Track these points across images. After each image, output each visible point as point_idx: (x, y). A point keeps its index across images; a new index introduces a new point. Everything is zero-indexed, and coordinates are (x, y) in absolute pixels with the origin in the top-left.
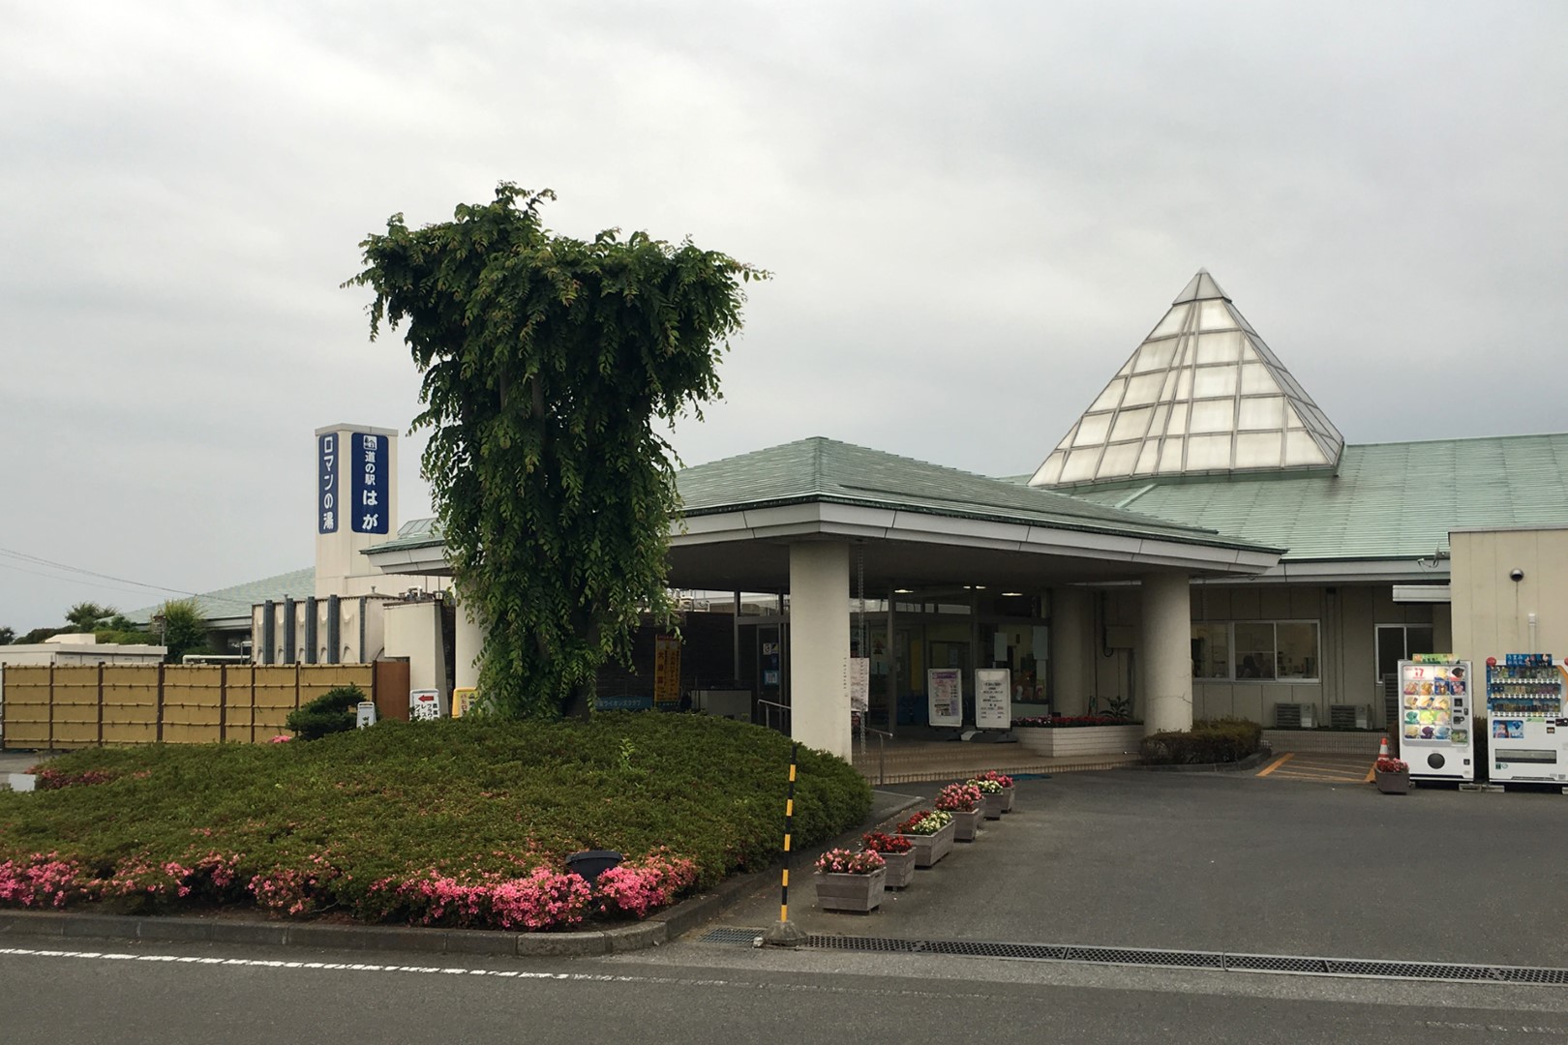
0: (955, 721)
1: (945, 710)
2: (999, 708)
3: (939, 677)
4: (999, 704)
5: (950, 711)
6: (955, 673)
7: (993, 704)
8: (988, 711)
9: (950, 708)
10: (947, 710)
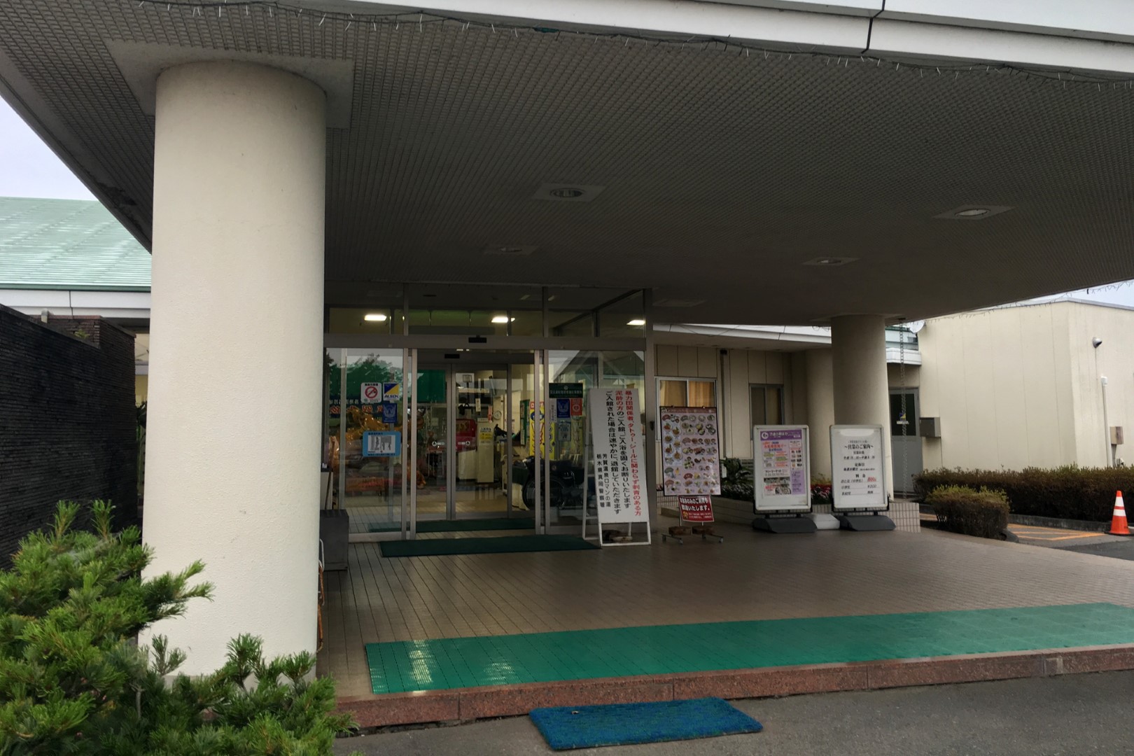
0: (798, 501)
1: (780, 484)
2: (870, 479)
3: (771, 438)
4: (869, 474)
5: (790, 487)
6: (799, 432)
7: (861, 474)
8: (852, 485)
9: (790, 483)
10: (785, 486)
